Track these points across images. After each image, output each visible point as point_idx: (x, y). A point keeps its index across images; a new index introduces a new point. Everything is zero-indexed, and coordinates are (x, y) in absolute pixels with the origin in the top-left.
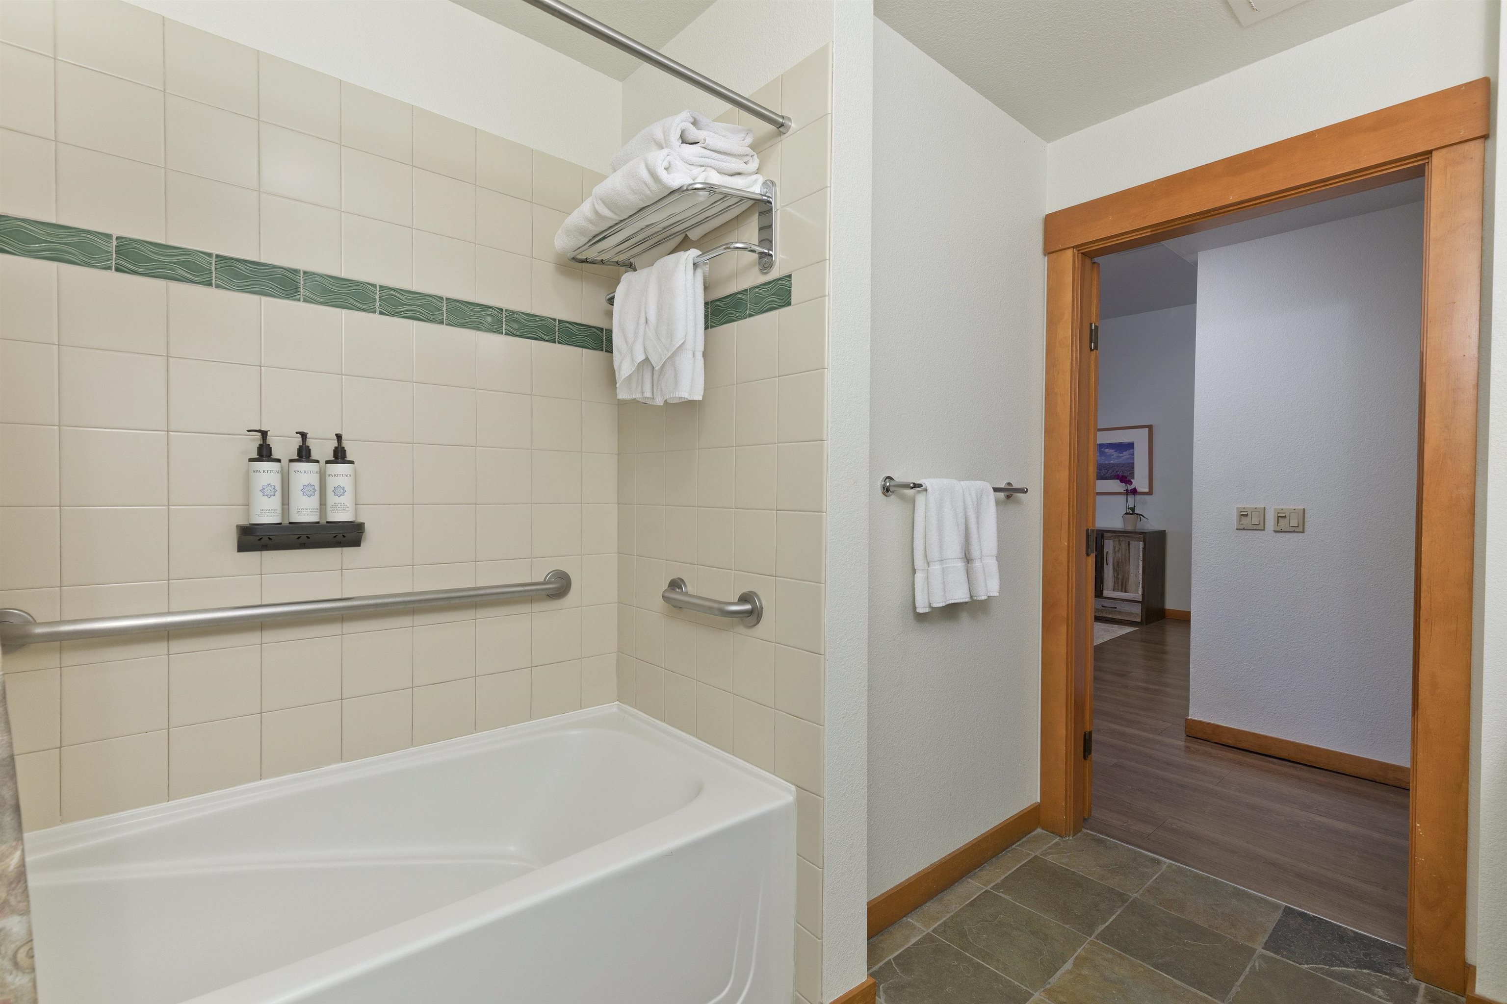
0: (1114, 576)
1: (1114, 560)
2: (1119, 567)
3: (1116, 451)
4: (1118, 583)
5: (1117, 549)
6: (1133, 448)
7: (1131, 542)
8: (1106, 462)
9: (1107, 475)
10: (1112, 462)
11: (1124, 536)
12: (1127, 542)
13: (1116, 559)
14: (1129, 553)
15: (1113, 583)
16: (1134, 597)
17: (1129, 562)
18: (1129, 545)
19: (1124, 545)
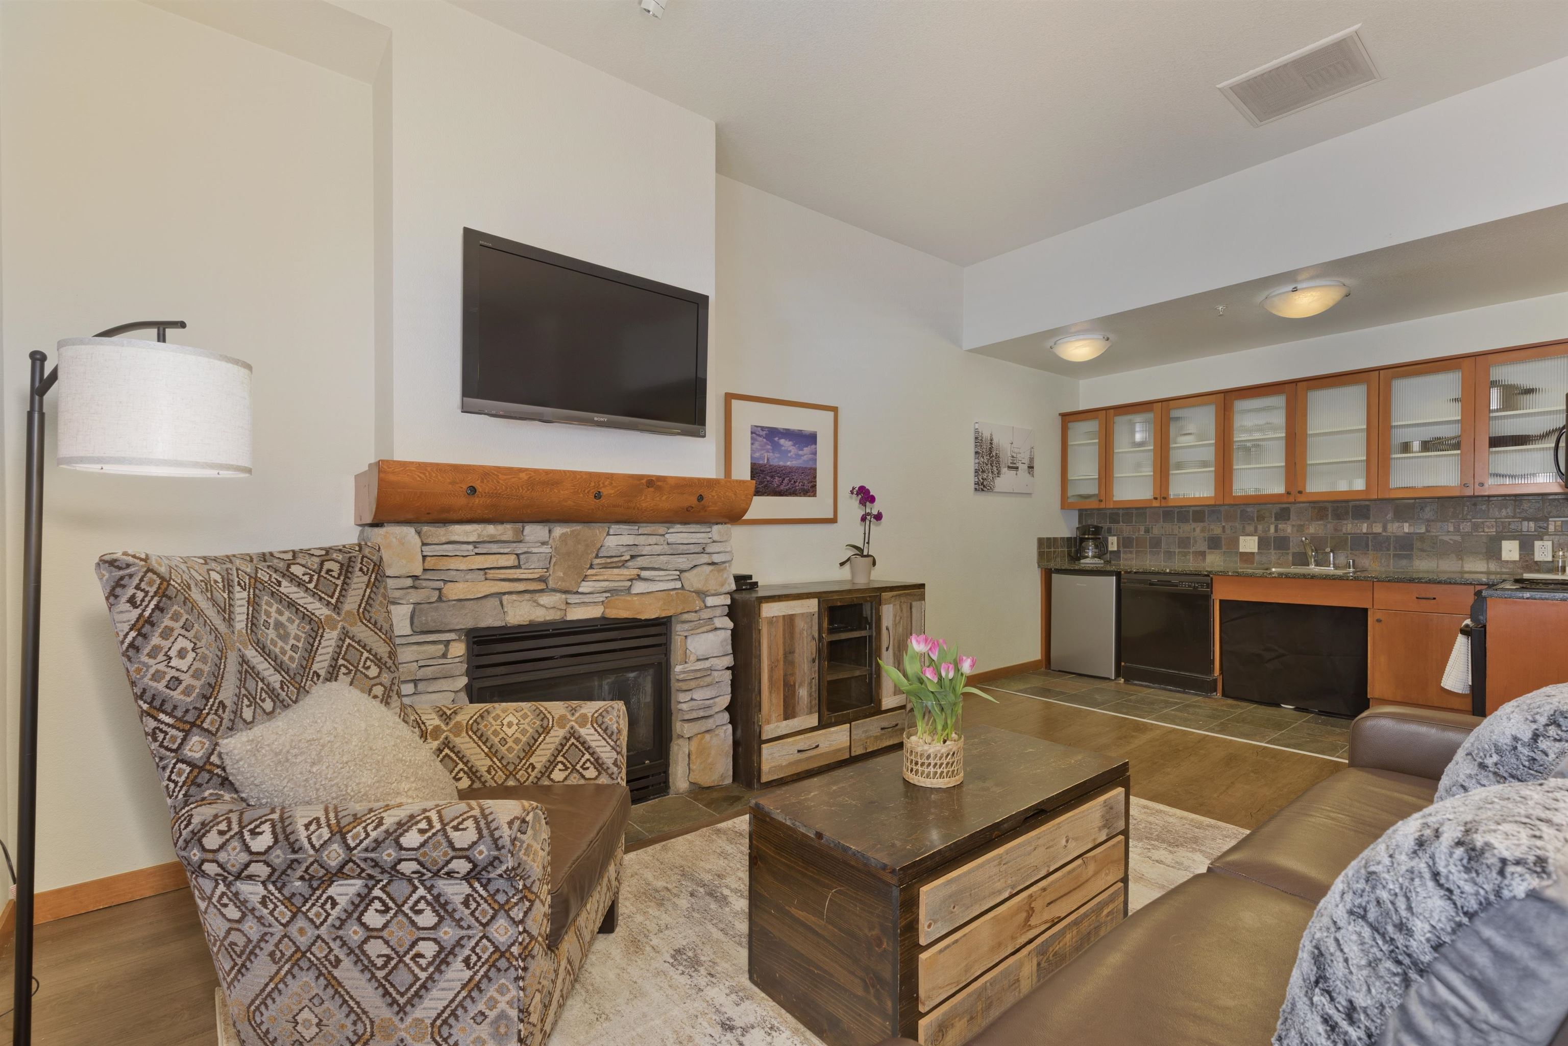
1: (894, 640)
2: (900, 651)
3: (794, 445)
6: (815, 443)
8: (781, 463)
9: (782, 487)
10: (789, 463)
11: (906, 595)
12: (909, 605)
13: (896, 637)
14: (911, 622)
19: (906, 610)
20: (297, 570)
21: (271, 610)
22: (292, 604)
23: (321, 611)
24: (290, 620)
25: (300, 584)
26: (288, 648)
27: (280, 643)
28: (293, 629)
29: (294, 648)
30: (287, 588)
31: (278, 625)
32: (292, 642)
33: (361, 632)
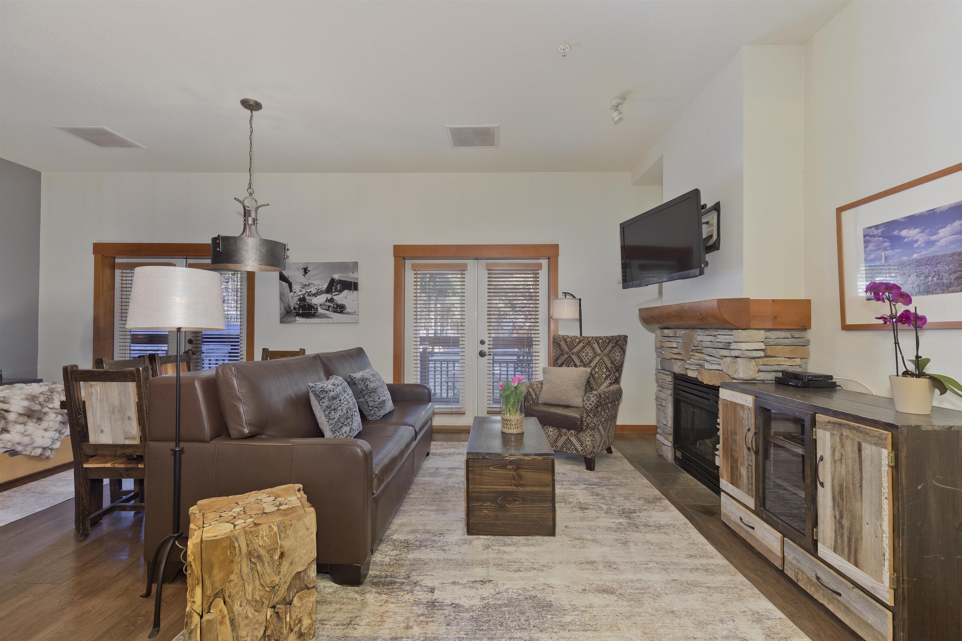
0: (835, 517)
1: (833, 479)
2: (842, 499)
4: (842, 536)
5: (837, 455)
7: (864, 445)
11: (851, 428)
12: (856, 444)
13: (836, 477)
14: (861, 470)
15: (834, 533)
16: (872, 587)
17: (861, 492)
18: (860, 450)
19: (850, 449)
20: (600, 341)
21: (588, 350)
22: (593, 349)
23: (599, 351)
24: (591, 353)
25: (598, 344)
26: (586, 358)
27: (585, 357)
28: (590, 354)
29: (588, 359)
30: (595, 346)
31: (587, 353)
32: (588, 357)
33: (605, 359)
